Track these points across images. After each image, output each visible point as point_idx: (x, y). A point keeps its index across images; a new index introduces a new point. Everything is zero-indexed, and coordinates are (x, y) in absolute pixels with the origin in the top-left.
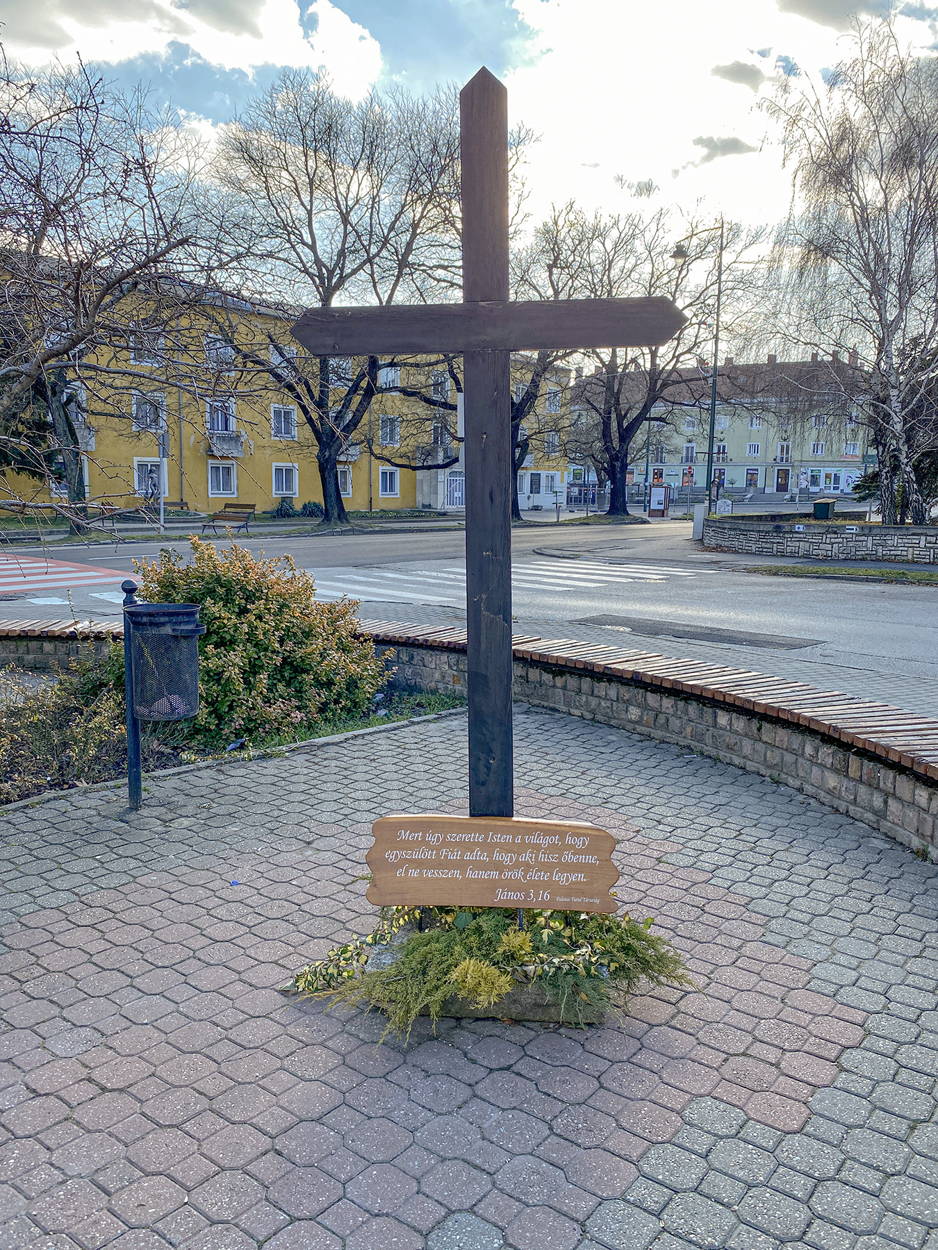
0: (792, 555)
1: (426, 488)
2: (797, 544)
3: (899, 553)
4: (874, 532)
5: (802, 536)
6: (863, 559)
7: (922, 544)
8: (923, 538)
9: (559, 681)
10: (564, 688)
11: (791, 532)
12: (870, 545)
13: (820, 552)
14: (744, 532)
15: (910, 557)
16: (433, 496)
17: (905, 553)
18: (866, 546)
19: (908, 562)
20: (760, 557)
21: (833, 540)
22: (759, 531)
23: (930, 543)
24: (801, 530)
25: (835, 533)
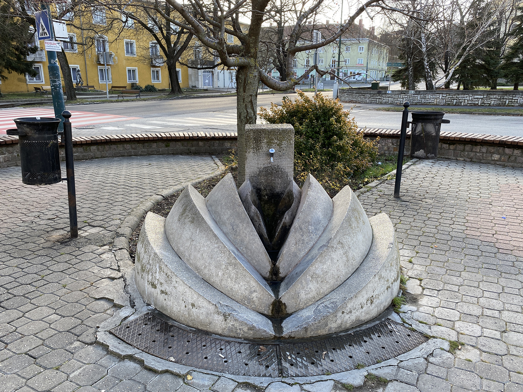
0: (386, 103)
1: (193, 78)
2: (388, 99)
3: (431, 101)
4: (421, 93)
5: (390, 95)
6: (416, 104)
7: (441, 97)
8: (441, 95)
9: (452, 147)
10: (455, 150)
11: (385, 94)
12: (419, 98)
13: (398, 102)
14: (363, 94)
15: (435, 103)
16: (197, 82)
17: (433, 101)
18: (417, 99)
19: (434, 105)
20: (371, 105)
21: (403, 97)
22: (370, 94)
23: (444, 97)
24: (390, 93)
25: (405, 94)
